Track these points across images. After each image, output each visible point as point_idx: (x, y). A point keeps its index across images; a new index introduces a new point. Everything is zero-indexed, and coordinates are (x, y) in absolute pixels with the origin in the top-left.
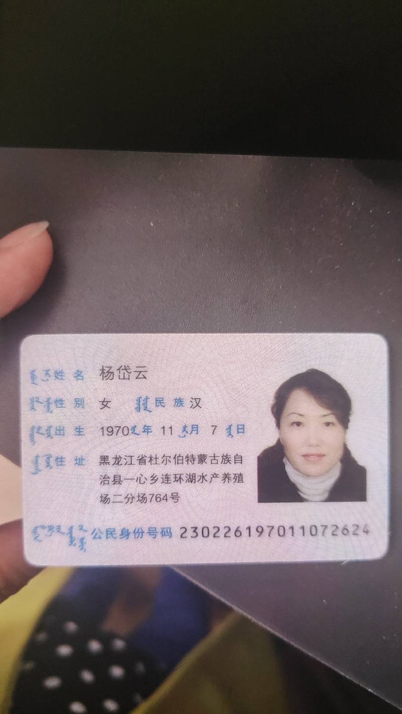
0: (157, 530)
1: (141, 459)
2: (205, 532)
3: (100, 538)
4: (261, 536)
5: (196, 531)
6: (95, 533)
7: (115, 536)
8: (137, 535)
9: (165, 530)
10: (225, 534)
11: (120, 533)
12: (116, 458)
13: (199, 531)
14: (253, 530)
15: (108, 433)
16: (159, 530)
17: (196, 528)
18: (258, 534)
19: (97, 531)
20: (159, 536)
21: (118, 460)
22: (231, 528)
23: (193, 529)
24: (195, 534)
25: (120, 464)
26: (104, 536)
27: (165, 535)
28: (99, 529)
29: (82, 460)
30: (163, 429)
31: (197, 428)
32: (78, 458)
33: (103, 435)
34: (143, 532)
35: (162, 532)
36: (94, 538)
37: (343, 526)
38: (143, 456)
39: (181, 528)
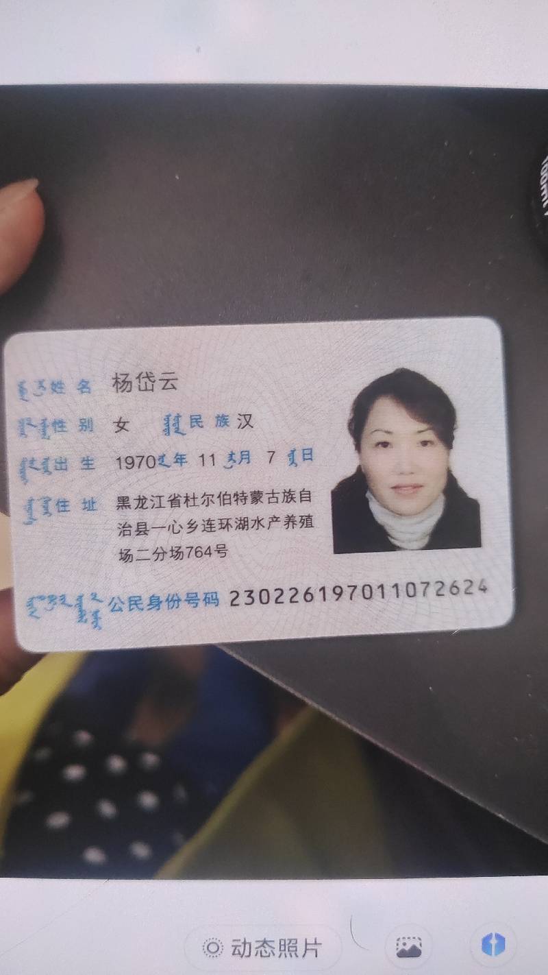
0: (199, 597)
1: (173, 499)
2: (264, 596)
3: (121, 610)
4: (340, 599)
5: (252, 595)
6: (113, 603)
7: (140, 606)
8: (171, 604)
9: (209, 596)
10: (291, 599)
11: (148, 602)
12: (139, 499)
13: (256, 595)
14: (329, 592)
15: (126, 465)
16: (201, 596)
17: (251, 592)
18: (337, 596)
19: (116, 600)
20: (201, 604)
21: (141, 501)
22: (299, 590)
23: (248, 593)
24: (250, 600)
25: (144, 507)
26: (126, 607)
27: (209, 603)
28: (119, 598)
29: (93, 503)
30: (201, 458)
31: (248, 455)
32: (87, 500)
33: (120, 468)
34: (179, 600)
35: (205, 600)
36: (112, 611)
37: (452, 582)
38: (176, 496)
39: (232, 592)
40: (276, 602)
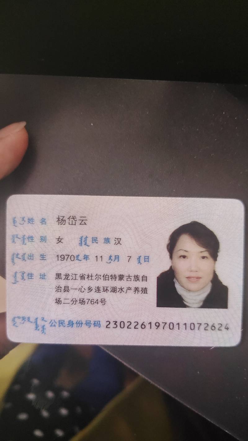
0: (91, 323)
1: (82, 276)
2: (122, 325)
3: (55, 326)
4: (158, 328)
5: (116, 324)
6: (51, 323)
7: (64, 325)
8: (78, 325)
9: (96, 322)
10: (135, 327)
11: (67, 323)
12: (66, 275)
13: (118, 324)
14: (153, 325)
15: (61, 259)
16: (92, 322)
17: (116, 322)
19: (53, 321)
20: (92, 326)
21: (67, 276)
22: (139, 323)
23: (114, 323)
24: (115, 326)
25: (68, 279)
26: (57, 325)
27: (96, 326)
28: (54, 320)
29: (44, 275)
30: (96, 258)
31: (118, 257)
32: (42, 274)
33: (58, 260)
34: (82, 323)
35: (94, 323)
36: (51, 326)
37: (212, 324)
38: (83, 274)
39: (107, 322)
40: (128, 328)
